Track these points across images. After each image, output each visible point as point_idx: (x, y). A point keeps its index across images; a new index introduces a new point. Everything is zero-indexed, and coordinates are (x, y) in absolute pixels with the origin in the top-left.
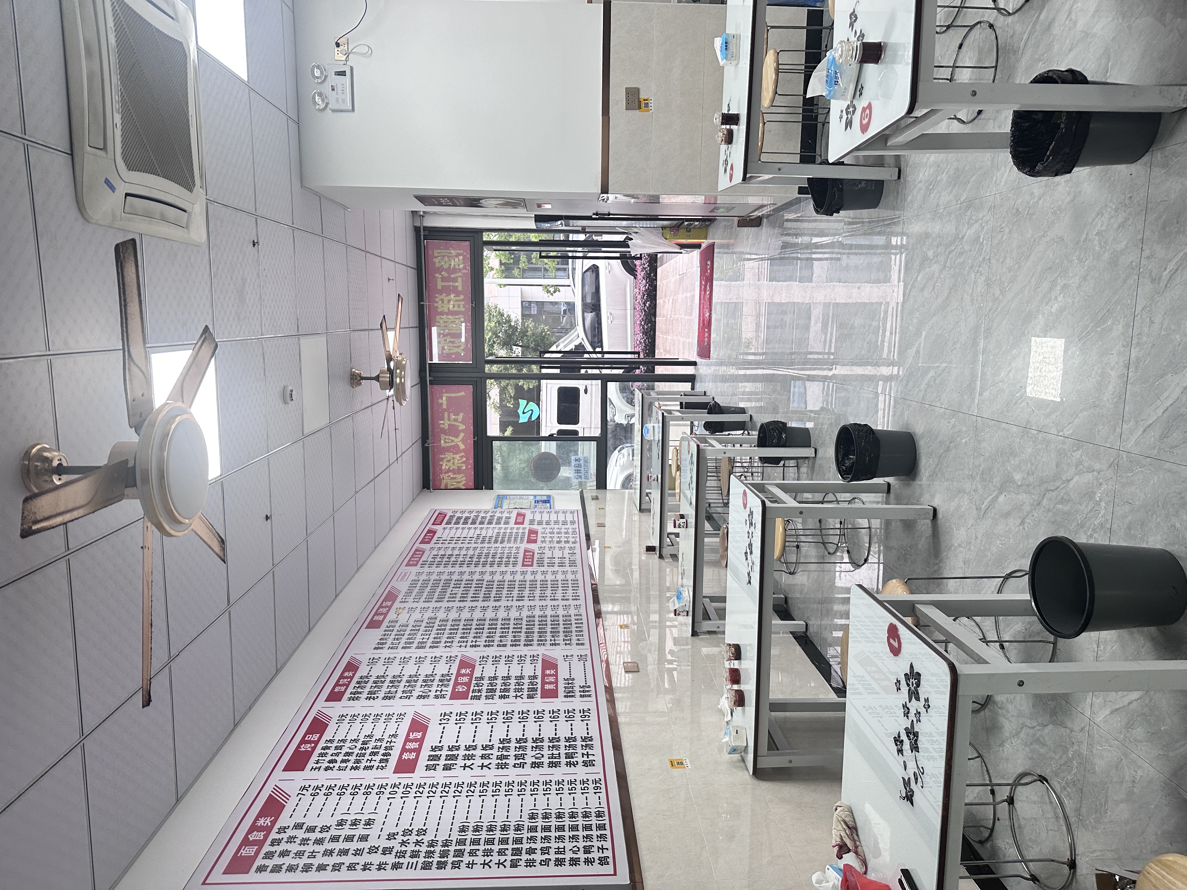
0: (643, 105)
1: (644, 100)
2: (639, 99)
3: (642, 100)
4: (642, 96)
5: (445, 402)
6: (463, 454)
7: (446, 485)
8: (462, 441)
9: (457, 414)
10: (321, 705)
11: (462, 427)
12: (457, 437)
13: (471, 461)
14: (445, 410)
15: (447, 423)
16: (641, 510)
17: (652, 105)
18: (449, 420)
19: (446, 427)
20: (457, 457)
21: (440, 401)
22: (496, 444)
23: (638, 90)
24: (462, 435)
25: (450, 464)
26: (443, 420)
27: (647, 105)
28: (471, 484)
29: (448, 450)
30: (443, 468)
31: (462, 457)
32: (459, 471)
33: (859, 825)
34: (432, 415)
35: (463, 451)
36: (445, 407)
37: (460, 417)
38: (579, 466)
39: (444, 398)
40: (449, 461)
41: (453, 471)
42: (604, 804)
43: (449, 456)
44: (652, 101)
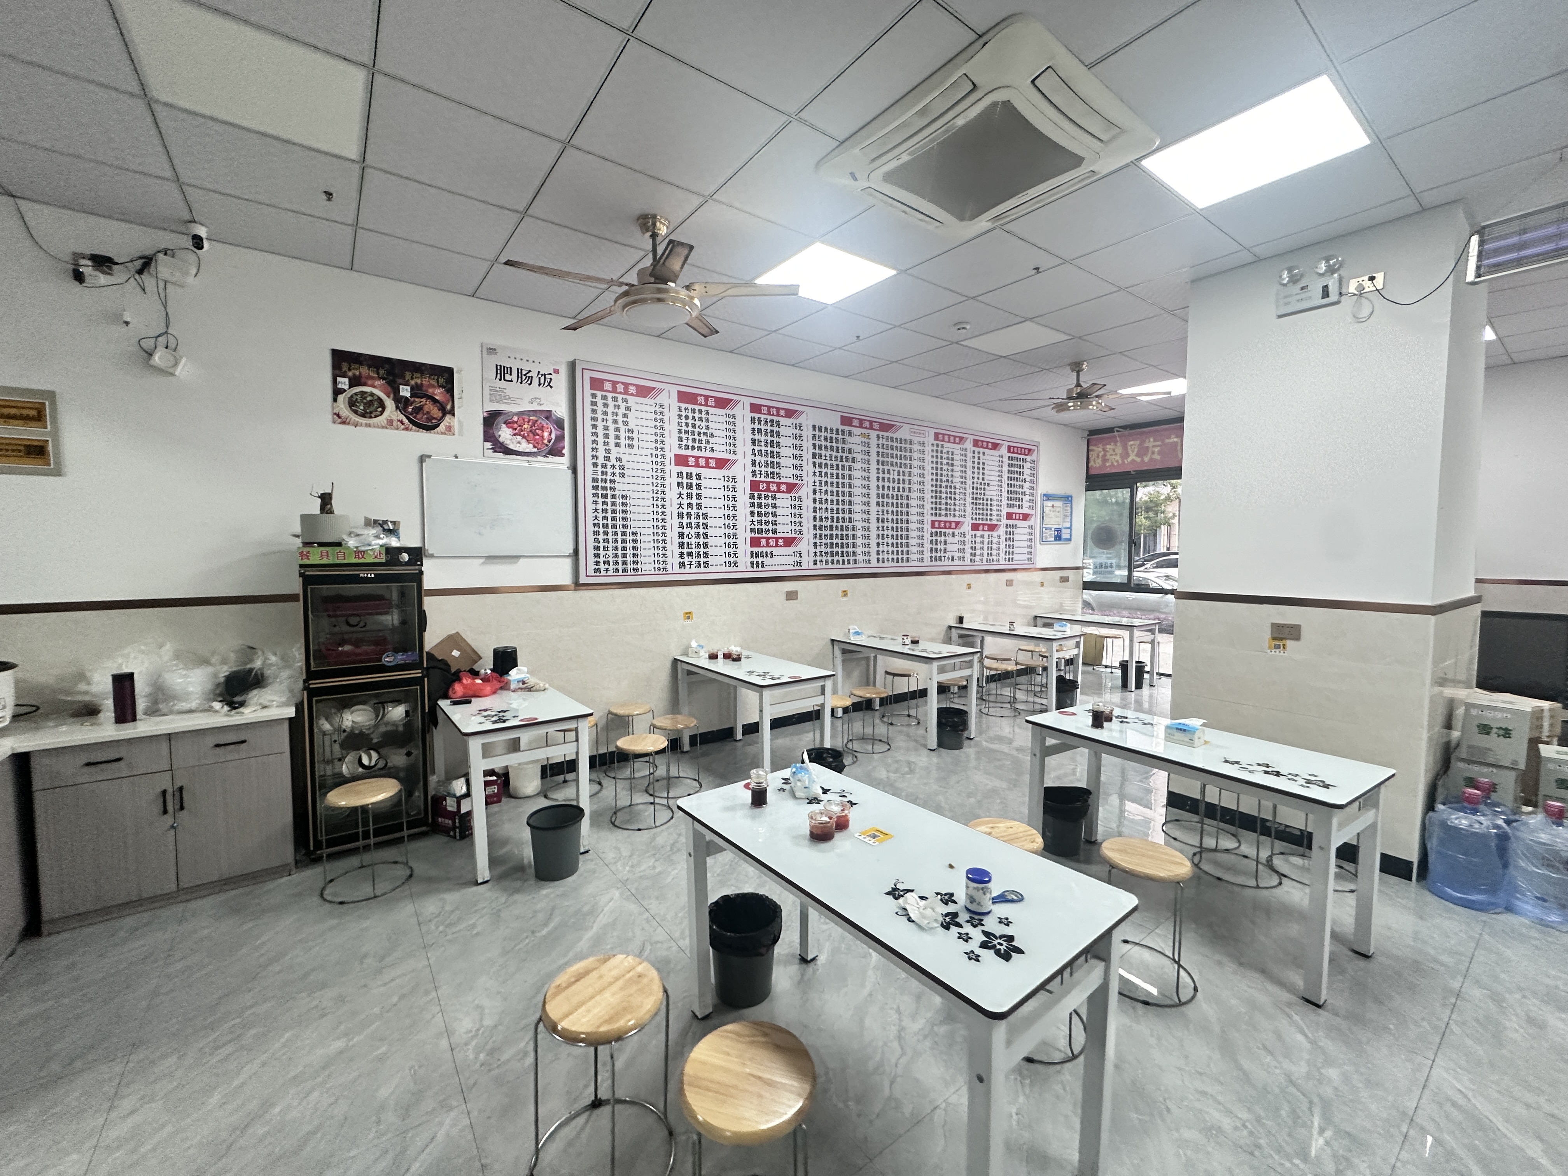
0: (1277, 643)
1: (1284, 645)
2: (1286, 639)
3: (1284, 642)
4: (1289, 643)
5: (1171, 441)
6: (1120, 462)
7: (1093, 450)
8: (1133, 461)
9: (1159, 453)
10: (747, 401)
11: (1146, 459)
12: (1137, 455)
13: (1113, 471)
14: (1163, 441)
15: (1151, 445)
16: (1036, 617)
17: (1277, 653)
18: (1154, 446)
19: (1147, 444)
20: (1118, 458)
21: (1173, 436)
22: (1126, 492)
23: (1298, 638)
24: (1138, 460)
25: (1111, 452)
26: (1155, 441)
27: (1277, 647)
28: (1092, 472)
29: (1125, 448)
30: (1108, 446)
31: (1117, 461)
32: (1105, 460)
33: (532, 693)
34: (1157, 431)
35: (1123, 462)
36: (1167, 441)
37: (1157, 457)
38: (1106, 567)
39: (1175, 440)
40: (1114, 450)
41: (1105, 455)
42: (643, 572)
43: (1119, 450)
44: (1282, 653)
